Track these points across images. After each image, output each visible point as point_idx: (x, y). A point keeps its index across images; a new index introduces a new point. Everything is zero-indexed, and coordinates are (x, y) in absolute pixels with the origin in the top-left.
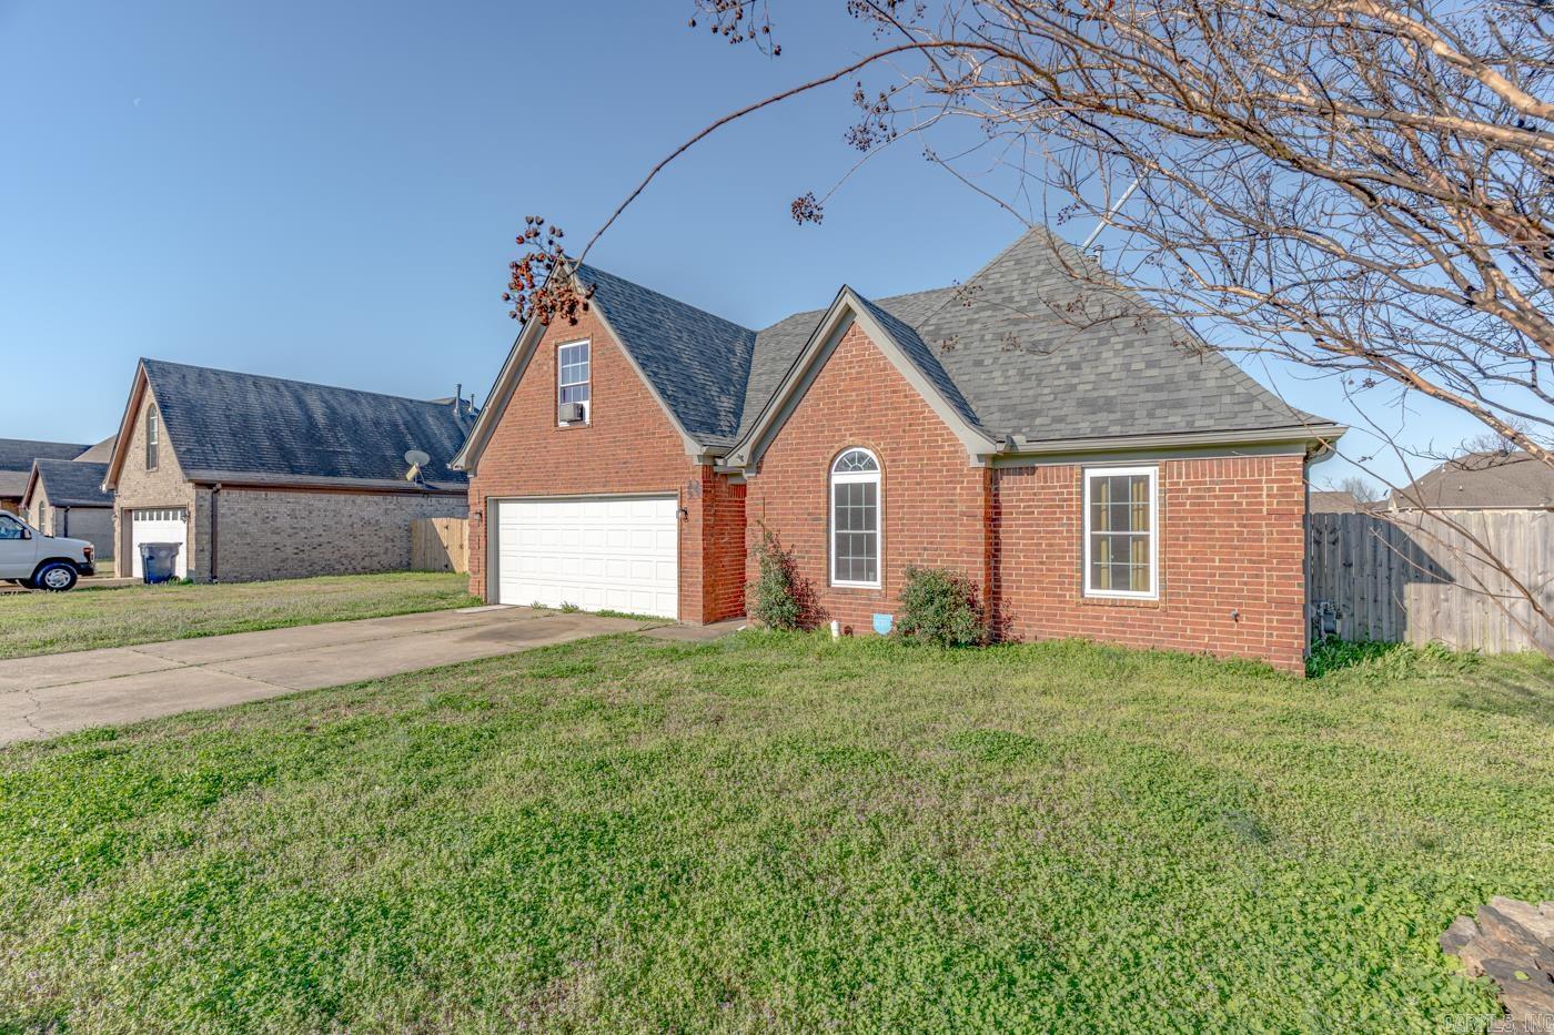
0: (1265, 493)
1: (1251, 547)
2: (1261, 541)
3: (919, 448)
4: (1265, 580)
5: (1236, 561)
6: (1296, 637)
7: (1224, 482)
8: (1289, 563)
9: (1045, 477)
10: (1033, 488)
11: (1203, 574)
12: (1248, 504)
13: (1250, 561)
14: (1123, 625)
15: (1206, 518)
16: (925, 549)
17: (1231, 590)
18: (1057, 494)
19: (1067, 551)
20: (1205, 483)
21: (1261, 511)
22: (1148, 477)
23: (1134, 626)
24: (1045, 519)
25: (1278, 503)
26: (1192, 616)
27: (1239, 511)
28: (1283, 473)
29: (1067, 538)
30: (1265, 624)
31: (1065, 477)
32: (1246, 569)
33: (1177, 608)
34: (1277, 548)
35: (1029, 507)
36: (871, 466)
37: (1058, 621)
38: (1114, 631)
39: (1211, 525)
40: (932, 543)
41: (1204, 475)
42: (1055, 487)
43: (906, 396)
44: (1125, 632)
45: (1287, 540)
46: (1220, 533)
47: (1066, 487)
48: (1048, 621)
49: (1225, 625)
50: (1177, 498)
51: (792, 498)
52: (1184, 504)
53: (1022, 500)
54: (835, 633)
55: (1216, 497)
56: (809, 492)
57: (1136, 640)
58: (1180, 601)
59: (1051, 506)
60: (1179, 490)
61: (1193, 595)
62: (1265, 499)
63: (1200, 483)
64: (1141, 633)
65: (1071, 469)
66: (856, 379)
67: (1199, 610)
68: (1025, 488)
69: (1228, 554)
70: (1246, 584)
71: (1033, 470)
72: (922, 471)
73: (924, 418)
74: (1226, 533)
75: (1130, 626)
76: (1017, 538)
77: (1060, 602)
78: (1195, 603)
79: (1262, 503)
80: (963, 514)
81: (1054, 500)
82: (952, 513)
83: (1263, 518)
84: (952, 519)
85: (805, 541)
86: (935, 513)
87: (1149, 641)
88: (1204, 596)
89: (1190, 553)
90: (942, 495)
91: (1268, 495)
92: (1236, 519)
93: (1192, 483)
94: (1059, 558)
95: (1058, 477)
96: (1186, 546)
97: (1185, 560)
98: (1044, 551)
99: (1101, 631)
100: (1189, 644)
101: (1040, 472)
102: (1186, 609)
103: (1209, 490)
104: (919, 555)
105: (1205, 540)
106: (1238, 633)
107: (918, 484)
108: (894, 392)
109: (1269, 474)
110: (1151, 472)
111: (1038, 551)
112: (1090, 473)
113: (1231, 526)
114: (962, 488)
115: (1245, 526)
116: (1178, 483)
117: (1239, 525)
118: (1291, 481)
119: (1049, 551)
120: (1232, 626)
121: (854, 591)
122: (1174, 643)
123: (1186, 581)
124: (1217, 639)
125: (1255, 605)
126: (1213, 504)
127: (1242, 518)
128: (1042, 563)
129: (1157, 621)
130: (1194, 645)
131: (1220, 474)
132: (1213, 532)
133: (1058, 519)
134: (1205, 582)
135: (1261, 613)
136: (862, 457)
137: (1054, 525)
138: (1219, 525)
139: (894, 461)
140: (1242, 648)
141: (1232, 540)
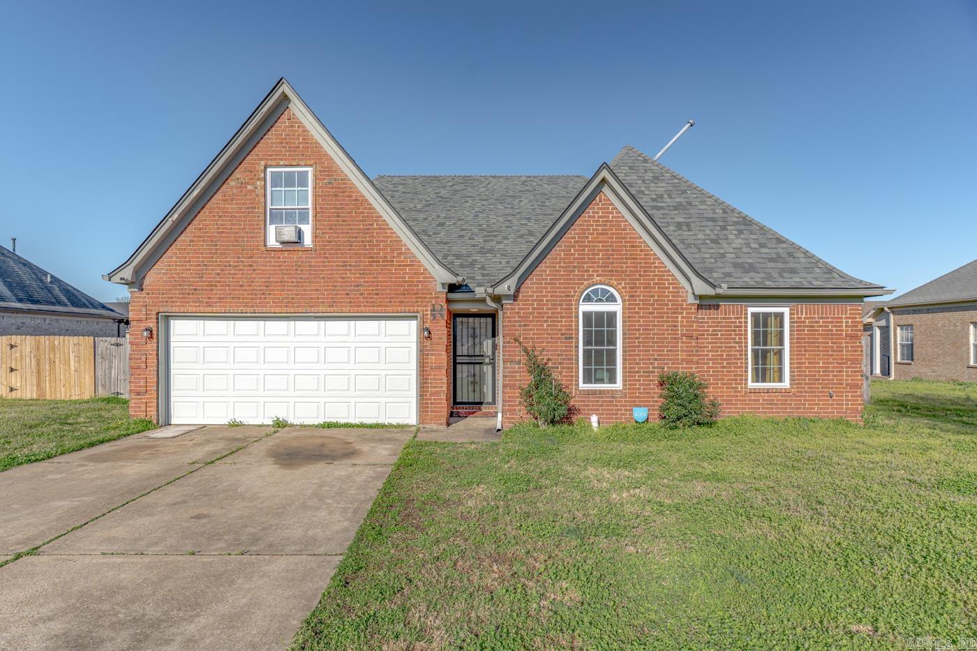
0: (844, 324)
1: (837, 355)
2: (842, 351)
3: (652, 288)
4: (844, 374)
5: (830, 363)
6: (860, 404)
7: (824, 318)
8: (855, 364)
9: (725, 312)
10: (718, 318)
11: (814, 371)
12: (836, 331)
13: (838, 363)
14: (771, 404)
15: (816, 339)
16: (656, 359)
17: (828, 380)
18: (732, 322)
19: (739, 359)
20: (815, 318)
21: (842, 334)
22: (783, 313)
23: (777, 404)
24: (725, 339)
25: (852, 330)
26: (809, 396)
27: (832, 335)
28: (853, 314)
29: (738, 351)
30: (844, 398)
31: (737, 312)
32: (835, 367)
33: (801, 392)
34: (851, 355)
35: (715, 331)
36: (611, 299)
37: (733, 404)
38: (767, 408)
39: (818, 343)
40: (661, 355)
41: (814, 314)
42: (731, 318)
43: (641, 251)
44: (772, 408)
45: (855, 351)
46: (823, 347)
47: (738, 318)
48: (727, 404)
49: (825, 400)
50: (801, 326)
51: (546, 321)
52: (804, 330)
53: (711, 326)
54: (595, 424)
55: (821, 326)
56: (562, 317)
57: (779, 412)
58: (802, 388)
59: (729, 331)
60: (802, 322)
61: (809, 384)
62: (844, 328)
63: (812, 318)
64: (781, 408)
65: (741, 307)
66: (602, 234)
67: (812, 392)
68: (712, 318)
69: (827, 359)
70: (835, 376)
71: (717, 307)
72: (653, 304)
73: (655, 267)
74: (826, 347)
75: (775, 404)
76: (707, 351)
77: (735, 392)
78: (810, 388)
79: (843, 330)
80: (683, 335)
81: (731, 327)
82: (676, 334)
83: (843, 339)
84: (675, 338)
85: (559, 355)
86: (664, 334)
87: (786, 412)
88: (815, 384)
89: (808, 359)
90: (668, 322)
91: (846, 326)
92: (830, 339)
93: (808, 318)
94: (733, 363)
95: (733, 312)
96: (805, 355)
97: (805, 363)
98: (725, 359)
99: (759, 408)
100: (806, 413)
101: (722, 308)
102: (806, 392)
103: (817, 322)
104: (652, 364)
105: (814, 351)
106: (832, 404)
107: (651, 313)
108: (633, 246)
109: (846, 314)
110: (786, 311)
111: (721, 359)
112: (751, 310)
113: (828, 343)
114: (682, 317)
115: (835, 343)
116: (801, 318)
117: (832, 343)
118: (856, 318)
119: (728, 359)
120: (828, 400)
121: (601, 392)
122: (800, 412)
123: (805, 376)
124: (821, 409)
125: (840, 388)
126: (819, 331)
127: (833, 339)
128: (724, 367)
129: (790, 400)
130: (810, 413)
131: (822, 314)
132: (819, 347)
133: (733, 339)
134: (815, 376)
135: (842, 392)
136: (605, 292)
137: (731, 343)
138: (822, 343)
139: (632, 296)
140: (833, 413)
141: (828, 351)
